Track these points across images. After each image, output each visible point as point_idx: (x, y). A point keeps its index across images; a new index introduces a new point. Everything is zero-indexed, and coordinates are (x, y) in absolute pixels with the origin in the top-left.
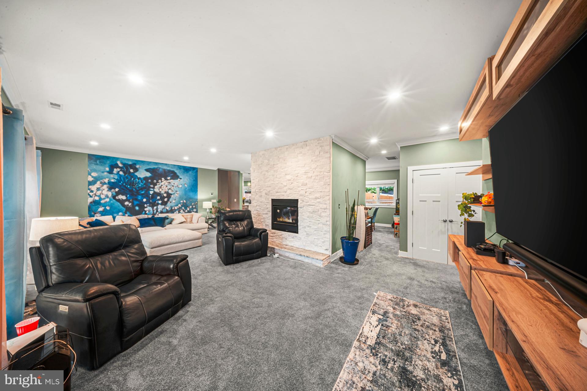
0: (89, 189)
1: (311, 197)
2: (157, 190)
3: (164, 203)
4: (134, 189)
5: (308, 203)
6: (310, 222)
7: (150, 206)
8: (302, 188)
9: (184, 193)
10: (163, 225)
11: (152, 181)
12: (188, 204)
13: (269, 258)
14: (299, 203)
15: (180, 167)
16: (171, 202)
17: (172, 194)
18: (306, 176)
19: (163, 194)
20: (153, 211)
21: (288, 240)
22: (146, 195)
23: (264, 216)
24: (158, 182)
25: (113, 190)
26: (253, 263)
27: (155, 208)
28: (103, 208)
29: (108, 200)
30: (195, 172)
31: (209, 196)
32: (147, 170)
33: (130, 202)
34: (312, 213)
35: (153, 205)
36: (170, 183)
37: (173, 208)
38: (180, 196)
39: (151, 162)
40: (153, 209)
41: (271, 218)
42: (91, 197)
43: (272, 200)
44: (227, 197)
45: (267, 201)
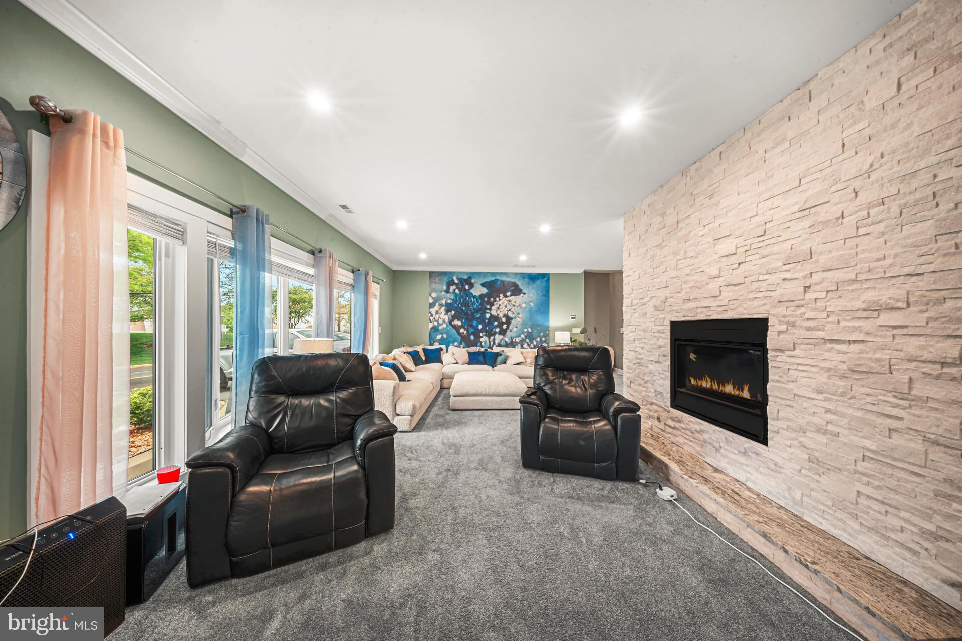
0: (430, 313)
1: (835, 305)
2: (494, 313)
3: (503, 332)
4: (469, 312)
5: (821, 334)
6: (828, 411)
7: (486, 335)
8: (788, 275)
9: (528, 316)
10: (493, 365)
11: (489, 299)
12: (534, 334)
13: (642, 490)
14: (771, 333)
15: (523, 276)
16: (511, 331)
17: (512, 319)
18: (806, 223)
19: (501, 318)
20: (490, 342)
21: (724, 456)
22: (482, 320)
23: (651, 367)
24: (496, 301)
25: (449, 313)
26: (586, 490)
27: (492, 338)
28: (441, 335)
29: (445, 325)
30: (546, 281)
31: (568, 321)
32: (483, 285)
33: (465, 329)
34: (843, 377)
35: (490, 334)
36: (509, 301)
37: (514, 340)
38: (523, 321)
39: (488, 273)
40: (489, 339)
41: (668, 374)
42: (431, 322)
43: (673, 323)
44: (609, 324)
45: (659, 328)
